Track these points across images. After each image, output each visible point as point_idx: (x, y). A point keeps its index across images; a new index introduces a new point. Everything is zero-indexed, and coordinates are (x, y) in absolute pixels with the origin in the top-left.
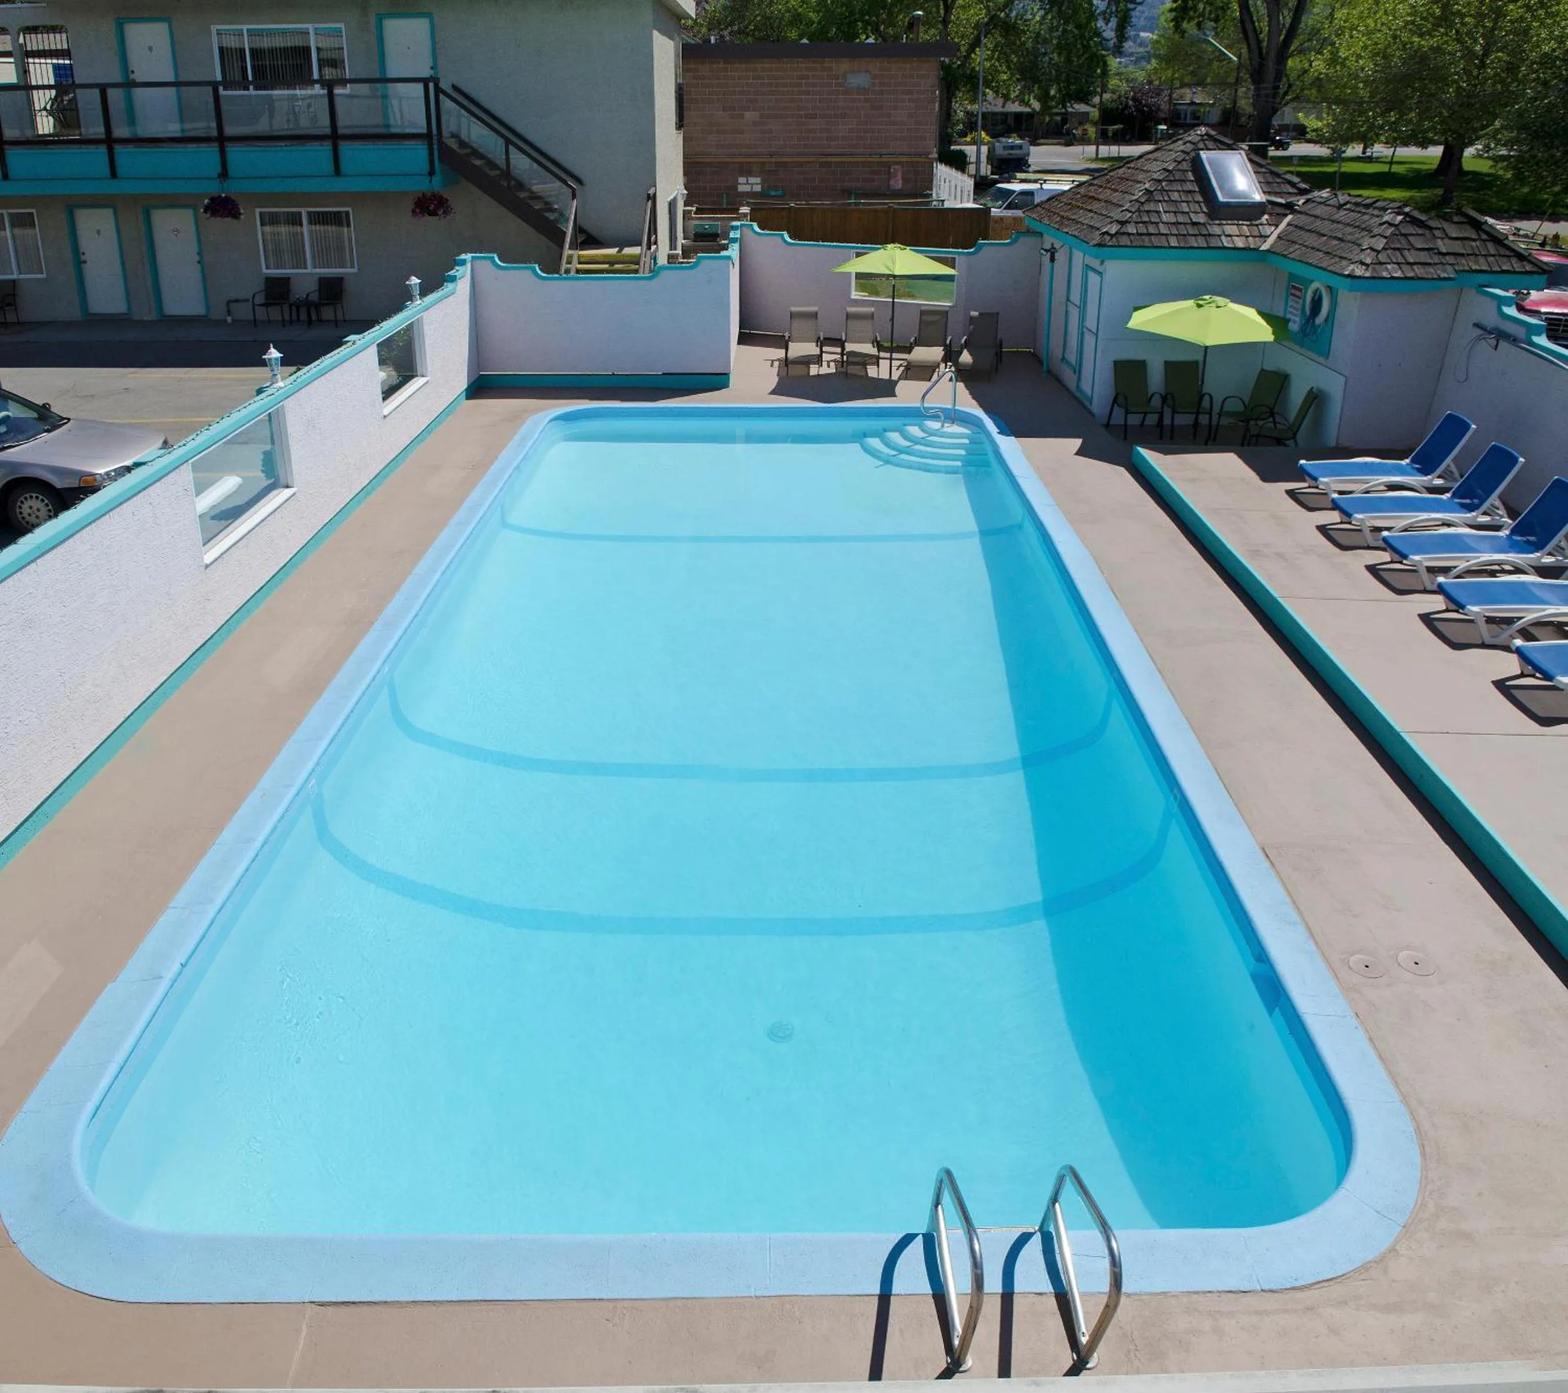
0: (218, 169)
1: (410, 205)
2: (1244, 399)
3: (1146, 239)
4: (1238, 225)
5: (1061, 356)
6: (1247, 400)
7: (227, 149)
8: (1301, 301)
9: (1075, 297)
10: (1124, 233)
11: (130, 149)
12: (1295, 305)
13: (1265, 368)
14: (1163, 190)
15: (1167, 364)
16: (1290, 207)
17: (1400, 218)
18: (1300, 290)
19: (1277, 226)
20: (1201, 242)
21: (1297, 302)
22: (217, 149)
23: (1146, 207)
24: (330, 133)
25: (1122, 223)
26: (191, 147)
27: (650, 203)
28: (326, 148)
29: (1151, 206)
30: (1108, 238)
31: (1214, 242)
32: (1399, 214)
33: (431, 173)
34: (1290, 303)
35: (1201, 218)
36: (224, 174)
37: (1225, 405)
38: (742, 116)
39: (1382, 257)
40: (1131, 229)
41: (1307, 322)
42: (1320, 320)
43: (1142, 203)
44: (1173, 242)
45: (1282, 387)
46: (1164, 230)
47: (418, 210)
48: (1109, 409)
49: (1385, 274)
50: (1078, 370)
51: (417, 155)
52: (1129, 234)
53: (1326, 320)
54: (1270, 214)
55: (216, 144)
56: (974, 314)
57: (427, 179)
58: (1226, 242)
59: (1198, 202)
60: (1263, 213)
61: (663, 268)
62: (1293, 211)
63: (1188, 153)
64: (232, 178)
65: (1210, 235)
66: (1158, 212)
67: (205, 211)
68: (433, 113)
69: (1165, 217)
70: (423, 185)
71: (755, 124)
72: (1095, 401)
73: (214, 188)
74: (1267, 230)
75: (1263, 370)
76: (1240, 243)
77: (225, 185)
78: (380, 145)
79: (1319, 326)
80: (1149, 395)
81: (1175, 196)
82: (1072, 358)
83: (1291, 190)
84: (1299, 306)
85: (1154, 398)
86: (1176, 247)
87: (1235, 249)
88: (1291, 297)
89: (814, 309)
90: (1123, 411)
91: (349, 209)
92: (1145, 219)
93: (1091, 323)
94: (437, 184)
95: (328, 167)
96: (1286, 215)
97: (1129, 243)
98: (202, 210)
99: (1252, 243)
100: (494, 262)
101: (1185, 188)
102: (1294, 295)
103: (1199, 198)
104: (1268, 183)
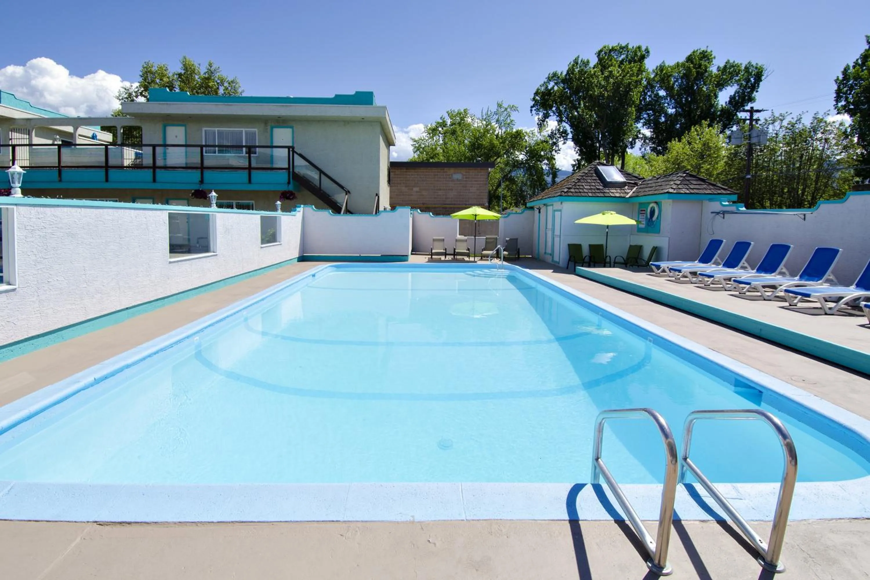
0: (200, 179)
1: (280, 194)
2: (623, 256)
3: (579, 193)
4: (616, 189)
5: (544, 251)
6: (625, 258)
7: (204, 172)
8: (645, 215)
9: (550, 226)
10: (570, 192)
11: (163, 171)
12: (643, 217)
13: (632, 244)
14: (584, 179)
15: (591, 246)
16: (636, 184)
17: (685, 175)
18: (644, 210)
19: (632, 190)
20: (602, 195)
21: (643, 216)
22: (200, 172)
23: (578, 184)
24: (248, 167)
25: (569, 188)
26: (190, 171)
27: (377, 197)
28: (246, 172)
29: (580, 184)
30: (564, 193)
31: (607, 195)
32: (684, 173)
33: (289, 183)
34: (640, 217)
35: (601, 187)
36: (202, 182)
37: (616, 259)
38: (412, 189)
39: (680, 186)
40: (572, 190)
41: (649, 221)
42: (654, 218)
43: (576, 183)
44: (590, 195)
45: (639, 252)
46: (585, 191)
47: (282, 196)
48: (567, 263)
49: (682, 192)
50: (552, 255)
51: (283, 177)
52: (572, 192)
53: (657, 218)
54: (628, 186)
55: (200, 170)
56: (508, 239)
57: (287, 185)
58: (612, 195)
59: (599, 183)
60: (626, 186)
61: (382, 211)
62: (637, 185)
63: (593, 168)
64: (206, 184)
65: (605, 192)
66: (583, 186)
67: (192, 196)
68: (291, 161)
69: (586, 187)
70: (285, 188)
71: (417, 192)
72: (561, 263)
73: (197, 187)
74: (628, 191)
75: (631, 246)
76: (617, 195)
77: (202, 186)
78: (269, 172)
79: (654, 221)
80: (584, 257)
81: (589, 181)
82: (549, 251)
83: (636, 179)
84: (644, 217)
85: (586, 258)
86: (591, 196)
87: (616, 197)
88: (640, 215)
89: (443, 238)
90: (573, 263)
91: (253, 202)
92: (578, 187)
93: (557, 232)
94: (291, 188)
95: (246, 180)
96: (635, 187)
97: (572, 195)
98: (191, 195)
99: (622, 195)
100: (313, 208)
101: (593, 178)
102: (641, 213)
103: (599, 181)
104: (626, 177)
